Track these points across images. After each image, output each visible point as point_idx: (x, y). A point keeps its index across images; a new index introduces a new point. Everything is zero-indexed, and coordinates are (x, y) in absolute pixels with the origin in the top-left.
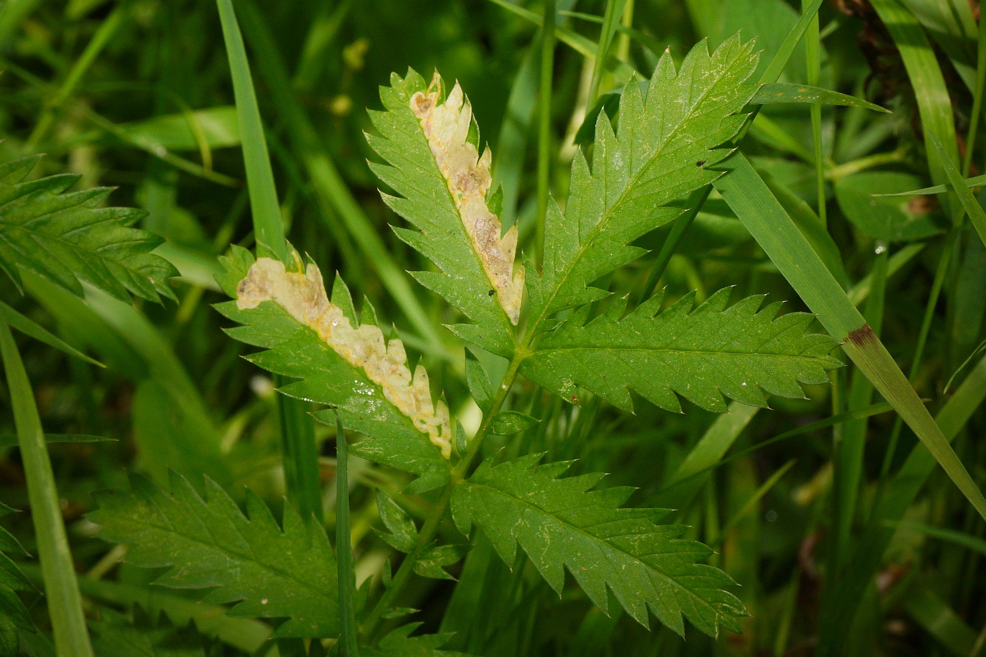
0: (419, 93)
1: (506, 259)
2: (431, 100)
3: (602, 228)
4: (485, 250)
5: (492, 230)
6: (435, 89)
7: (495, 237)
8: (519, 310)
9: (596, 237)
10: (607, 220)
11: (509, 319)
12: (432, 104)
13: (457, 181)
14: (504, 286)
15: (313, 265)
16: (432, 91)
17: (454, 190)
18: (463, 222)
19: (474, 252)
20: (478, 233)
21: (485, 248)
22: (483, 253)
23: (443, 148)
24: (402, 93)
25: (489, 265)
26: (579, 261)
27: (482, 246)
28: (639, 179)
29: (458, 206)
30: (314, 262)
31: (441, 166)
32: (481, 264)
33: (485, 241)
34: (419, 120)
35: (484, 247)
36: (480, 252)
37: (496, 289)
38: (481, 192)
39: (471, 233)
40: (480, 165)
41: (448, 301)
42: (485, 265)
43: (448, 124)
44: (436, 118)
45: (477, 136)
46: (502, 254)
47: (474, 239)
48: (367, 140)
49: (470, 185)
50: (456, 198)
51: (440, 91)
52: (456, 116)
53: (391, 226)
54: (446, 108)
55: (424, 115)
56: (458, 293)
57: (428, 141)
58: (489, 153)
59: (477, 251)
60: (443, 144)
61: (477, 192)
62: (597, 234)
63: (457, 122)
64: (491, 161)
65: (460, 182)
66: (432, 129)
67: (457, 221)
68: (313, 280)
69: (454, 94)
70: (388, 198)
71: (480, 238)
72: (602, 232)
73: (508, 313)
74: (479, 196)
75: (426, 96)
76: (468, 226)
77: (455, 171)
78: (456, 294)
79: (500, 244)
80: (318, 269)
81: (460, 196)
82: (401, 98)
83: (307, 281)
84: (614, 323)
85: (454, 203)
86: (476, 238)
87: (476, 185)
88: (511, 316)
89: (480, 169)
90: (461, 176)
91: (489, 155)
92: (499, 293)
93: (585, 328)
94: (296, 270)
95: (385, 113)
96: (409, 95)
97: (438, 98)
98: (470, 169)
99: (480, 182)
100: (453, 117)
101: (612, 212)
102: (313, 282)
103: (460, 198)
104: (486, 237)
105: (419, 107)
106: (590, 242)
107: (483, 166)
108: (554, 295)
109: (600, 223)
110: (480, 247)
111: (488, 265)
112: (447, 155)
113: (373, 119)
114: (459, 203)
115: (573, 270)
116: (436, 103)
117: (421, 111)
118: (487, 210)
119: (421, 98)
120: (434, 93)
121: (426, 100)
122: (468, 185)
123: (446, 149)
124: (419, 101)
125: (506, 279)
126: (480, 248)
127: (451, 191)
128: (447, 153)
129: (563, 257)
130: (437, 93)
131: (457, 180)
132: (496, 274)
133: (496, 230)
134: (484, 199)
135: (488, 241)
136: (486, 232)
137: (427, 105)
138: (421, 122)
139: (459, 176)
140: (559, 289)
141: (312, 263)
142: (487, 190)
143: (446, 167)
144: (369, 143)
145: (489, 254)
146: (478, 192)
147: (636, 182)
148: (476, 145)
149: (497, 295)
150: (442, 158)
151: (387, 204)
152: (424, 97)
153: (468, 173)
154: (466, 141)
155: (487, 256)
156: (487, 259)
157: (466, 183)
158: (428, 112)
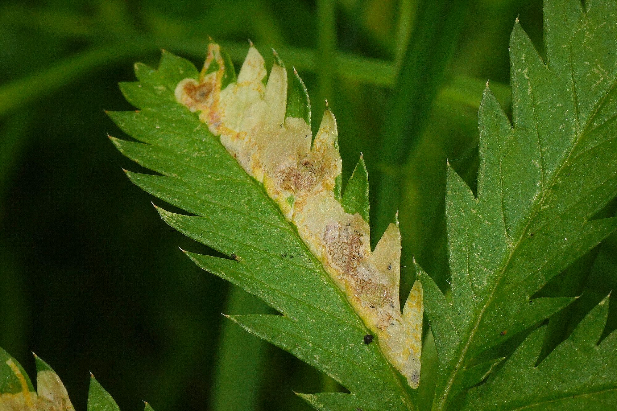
0: (187, 80)
1: (385, 282)
2: (210, 84)
3: (544, 205)
4: (348, 273)
5: (356, 240)
6: (214, 67)
7: (362, 249)
8: (419, 362)
9: (534, 221)
10: (550, 191)
11: (402, 379)
12: (213, 89)
13: (282, 180)
14: (388, 324)
15: (47, 371)
16: (210, 71)
17: (277, 193)
18: (303, 238)
19: (330, 279)
20: (332, 248)
21: (348, 269)
22: (345, 277)
23: (247, 139)
24: (159, 85)
25: (359, 294)
26: (511, 265)
27: (341, 267)
28: (594, 119)
29: (289, 216)
30: (48, 366)
31: (248, 166)
32: (344, 296)
33: (345, 258)
34: (196, 115)
35: (345, 268)
36: (340, 277)
37: (375, 331)
38: (326, 186)
39: (318, 251)
40: (317, 144)
41: (300, 356)
42: (352, 297)
43: (248, 105)
44: (225, 105)
45: (306, 102)
46: (377, 275)
47: (327, 258)
48: (118, 147)
49: (304, 181)
50: (284, 205)
51: (223, 68)
52: (260, 91)
53: (185, 252)
54: (238, 86)
55: (205, 104)
56: (314, 344)
57: (218, 139)
58: (331, 119)
59: (334, 276)
60: (246, 134)
61: (320, 187)
62: (537, 215)
63: (262, 98)
64: (336, 131)
65: (287, 179)
66: (222, 119)
67: (291, 237)
68: (50, 397)
69: (249, 63)
70: (172, 218)
71: (336, 256)
72: (545, 210)
73: (399, 368)
74: (324, 193)
75: (200, 81)
76: (311, 242)
77: (275, 166)
78: (310, 345)
79: (372, 259)
80: (57, 377)
81: (290, 200)
82: (159, 93)
83: (39, 401)
84: (588, 350)
85: (280, 213)
86: (330, 257)
87: (315, 178)
88: (407, 373)
89: (318, 151)
90: (286, 171)
91: (332, 124)
92: (382, 337)
93: (540, 369)
94: (18, 388)
95: (137, 113)
96: (170, 86)
97: (223, 77)
98: (300, 156)
99: (322, 172)
100: (254, 95)
101: (558, 177)
102: (50, 402)
103: (291, 203)
104: (346, 252)
105: (191, 97)
106: (527, 231)
107: (323, 144)
108: (476, 328)
109: (540, 197)
110: (339, 268)
111: (356, 295)
112: (257, 146)
113: (120, 122)
114: (290, 212)
115: (503, 281)
116: (219, 85)
117: (196, 101)
118: (341, 210)
119: (193, 86)
120: (214, 74)
121: (202, 86)
122: (301, 181)
123: (253, 139)
124: (190, 89)
125: (390, 312)
126: (338, 270)
127: (273, 197)
128: (256, 144)
129: (483, 263)
130: (218, 72)
131: (280, 179)
132: (373, 307)
133: (362, 239)
134: (332, 194)
135: (350, 259)
136: (344, 246)
137: (206, 92)
138: (201, 117)
139: (283, 172)
140: (484, 316)
141: (44, 369)
142: (336, 180)
143: (258, 165)
144: (122, 150)
145: (356, 277)
146: (322, 188)
147: (590, 125)
148: (305, 118)
149: (378, 343)
150: (247, 154)
151: (172, 224)
152: (196, 83)
153: (298, 164)
154: (286, 116)
155: (353, 281)
156: (355, 286)
157: (296, 179)
158: (210, 100)
